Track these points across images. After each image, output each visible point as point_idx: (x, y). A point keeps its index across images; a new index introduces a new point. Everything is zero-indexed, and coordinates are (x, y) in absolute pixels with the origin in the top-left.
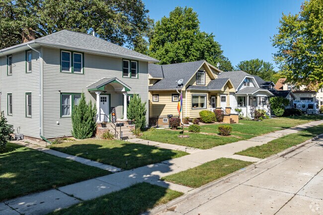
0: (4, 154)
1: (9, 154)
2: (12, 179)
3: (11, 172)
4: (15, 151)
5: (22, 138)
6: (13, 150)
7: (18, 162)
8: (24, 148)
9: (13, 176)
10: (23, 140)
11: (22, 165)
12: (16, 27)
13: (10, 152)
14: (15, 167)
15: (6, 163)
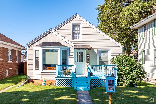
0: (140, 87)
1: (143, 87)
2: (146, 99)
3: (145, 95)
4: (147, 86)
5: (151, 80)
6: (146, 86)
7: (149, 92)
8: (153, 85)
9: (146, 98)
10: (152, 82)
11: (152, 93)
12: (148, 6)
13: (144, 86)
14: (147, 93)
15: (142, 91)
